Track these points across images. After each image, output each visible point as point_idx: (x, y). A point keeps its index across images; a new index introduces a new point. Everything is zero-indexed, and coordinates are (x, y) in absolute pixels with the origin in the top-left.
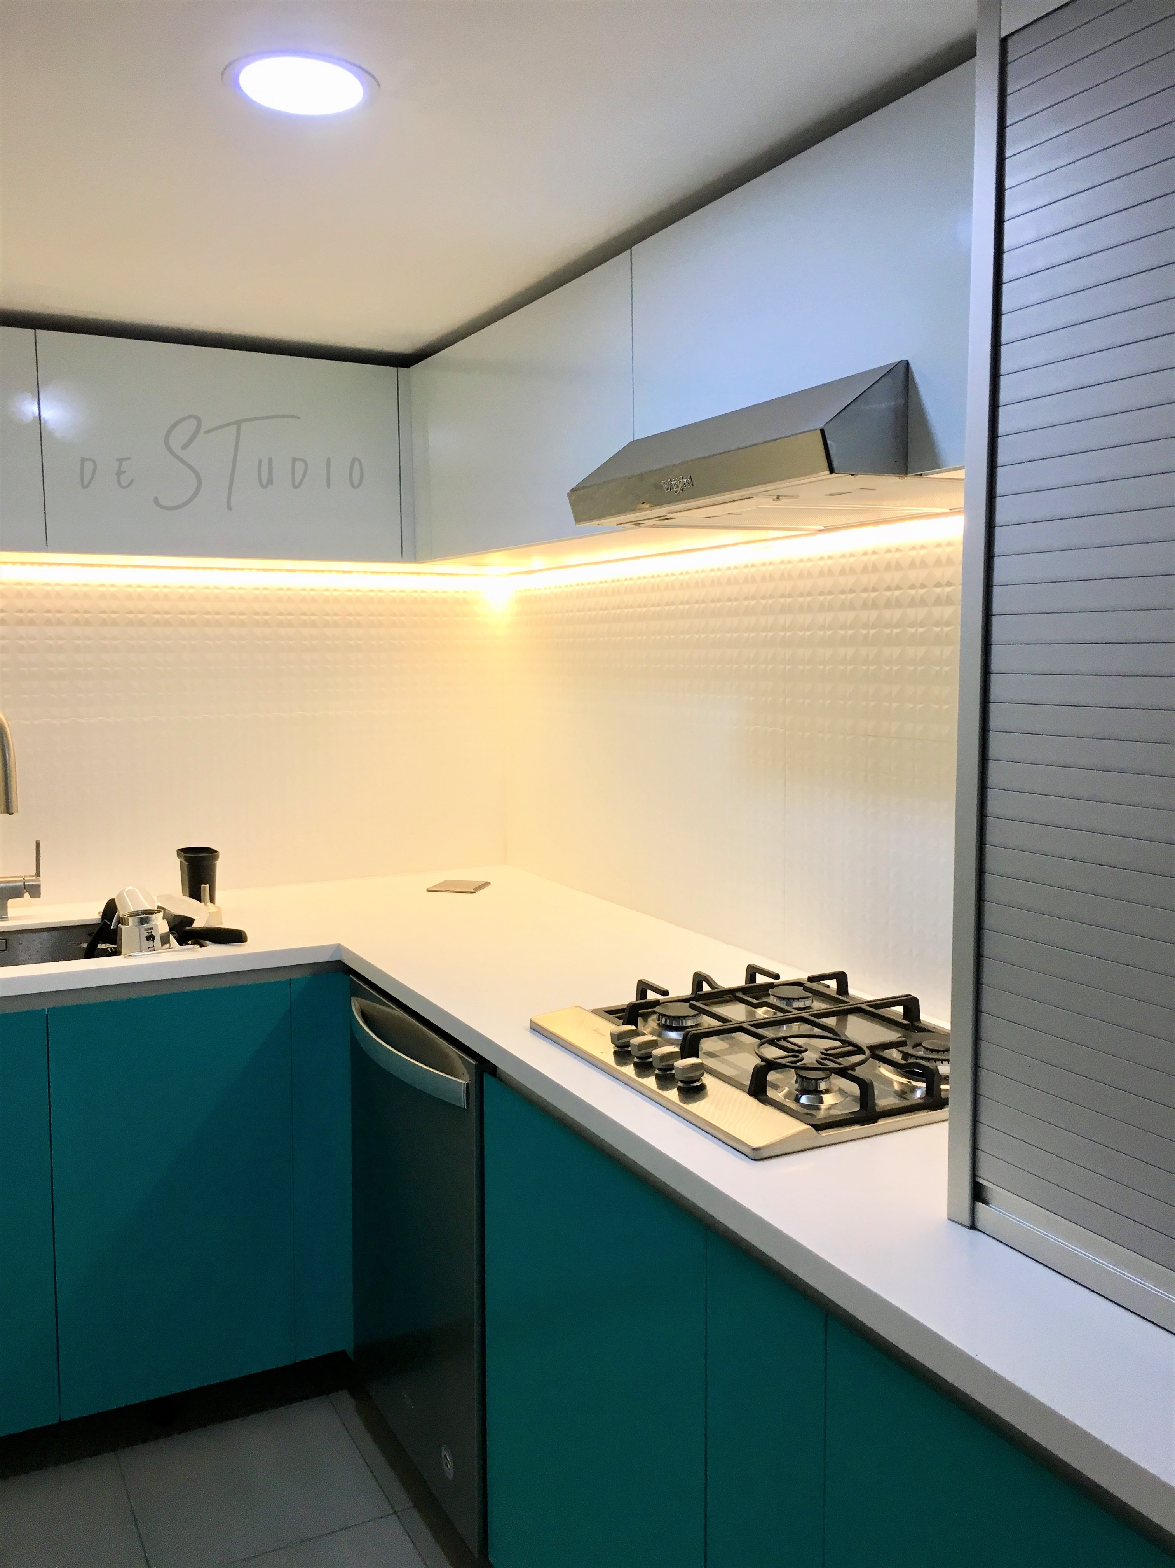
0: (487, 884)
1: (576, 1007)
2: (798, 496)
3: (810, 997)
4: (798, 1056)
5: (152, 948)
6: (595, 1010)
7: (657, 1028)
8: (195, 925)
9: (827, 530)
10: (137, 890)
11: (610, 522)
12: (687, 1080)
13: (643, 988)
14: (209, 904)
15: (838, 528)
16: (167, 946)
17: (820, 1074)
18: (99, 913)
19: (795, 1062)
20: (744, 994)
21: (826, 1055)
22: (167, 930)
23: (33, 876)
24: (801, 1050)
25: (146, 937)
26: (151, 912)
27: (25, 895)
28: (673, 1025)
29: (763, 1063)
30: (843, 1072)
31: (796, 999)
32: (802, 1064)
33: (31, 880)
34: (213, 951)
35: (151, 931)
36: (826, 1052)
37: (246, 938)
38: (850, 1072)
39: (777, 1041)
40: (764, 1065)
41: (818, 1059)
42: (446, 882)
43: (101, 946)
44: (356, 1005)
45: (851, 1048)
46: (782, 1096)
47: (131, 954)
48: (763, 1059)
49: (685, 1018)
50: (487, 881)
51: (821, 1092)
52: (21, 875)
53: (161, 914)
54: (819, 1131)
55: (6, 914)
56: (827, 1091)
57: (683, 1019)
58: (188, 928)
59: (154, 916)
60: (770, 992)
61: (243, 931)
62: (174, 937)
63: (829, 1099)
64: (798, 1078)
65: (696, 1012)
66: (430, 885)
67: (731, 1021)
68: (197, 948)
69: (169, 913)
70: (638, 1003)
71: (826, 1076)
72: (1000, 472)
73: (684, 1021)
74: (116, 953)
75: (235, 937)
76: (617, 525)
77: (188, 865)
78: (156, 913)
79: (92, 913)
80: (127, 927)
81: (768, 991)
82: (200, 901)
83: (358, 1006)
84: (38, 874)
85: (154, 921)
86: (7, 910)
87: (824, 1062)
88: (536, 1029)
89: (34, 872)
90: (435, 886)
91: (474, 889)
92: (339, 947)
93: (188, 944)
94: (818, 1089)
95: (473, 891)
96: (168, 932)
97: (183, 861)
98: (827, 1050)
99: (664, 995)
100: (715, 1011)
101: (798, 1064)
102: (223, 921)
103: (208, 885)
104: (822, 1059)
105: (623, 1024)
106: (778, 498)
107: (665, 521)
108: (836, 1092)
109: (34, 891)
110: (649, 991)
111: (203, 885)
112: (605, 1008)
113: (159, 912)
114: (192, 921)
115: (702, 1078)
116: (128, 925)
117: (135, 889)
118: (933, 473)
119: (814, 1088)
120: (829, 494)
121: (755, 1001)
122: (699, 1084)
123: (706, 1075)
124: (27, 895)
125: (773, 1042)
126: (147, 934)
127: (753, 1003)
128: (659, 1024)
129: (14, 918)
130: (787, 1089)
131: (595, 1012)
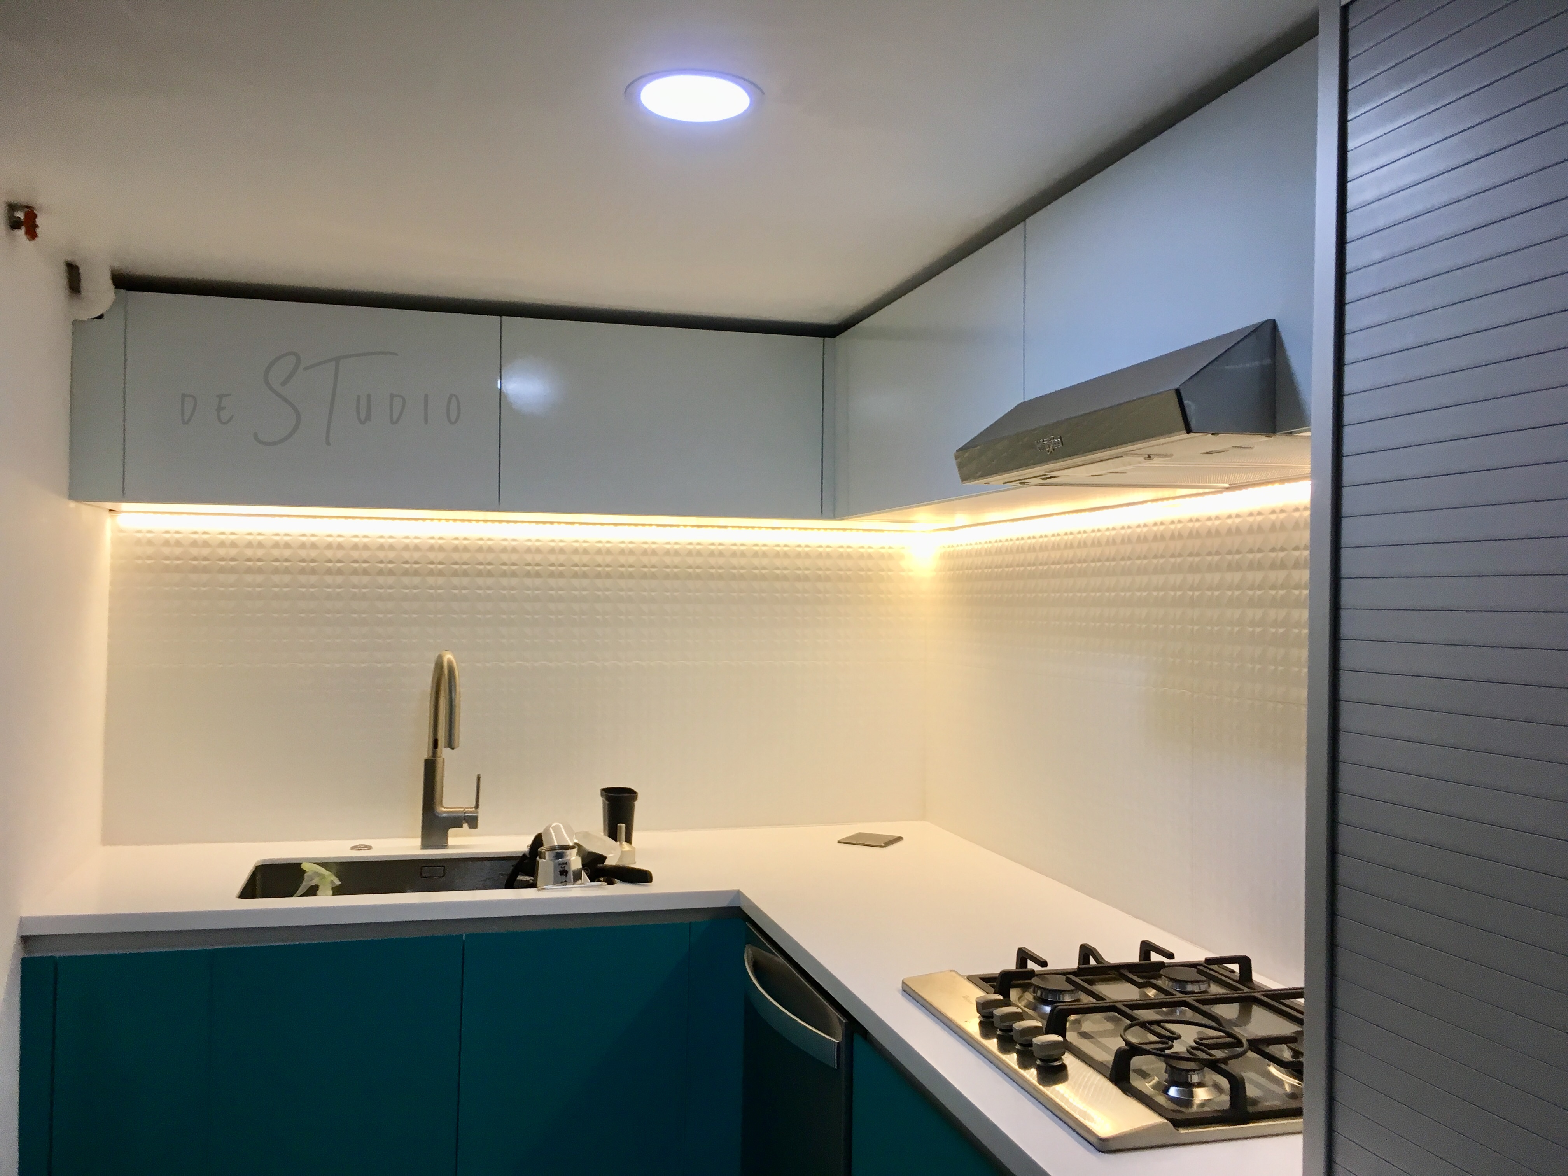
0: (899, 839)
1: (951, 971)
2: (1171, 456)
3: (1205, 981)
4: (1167, 1043)
5: (564, 883)
6: (972, 976)
7: (1033, 1001)
8: (608, 863)
9: (1233, 488)
10: (562, 826)
11: (996, 480)
12: (1047, 1058)
13: (1023, 956)
14: (624, 843)
15: (1245, 486)
16: (580, 882)
17: (1192, 1065)
18: (528, 846)
19: (1163, 1050)
20: (1130, 972)
21: (1201, 1044)
22: (580, 866)
23: (472, 808)
24: (1176, 1037)
25: (560, 871)
26: (567, 848)
27: (464, 825)
28: (1049, 999)
29: (1127, 1048)
30: (1215, 1065)
31: (1189, 982)
32: (1173, 1053)
33: (470, 811)
34: (620, 889)
35: (564, 866)
36: (1200, 1042)
37: (651, 877)
38: (1223, 1066)
39: (1149, 1025)
40: (1127, 1050)
41: (1189, 1048)
42: (860, 835)
43: (520, 878)
44: (748, 954)
45: (1229, 1040)
46: (1150, 1087)
47: (545, 887)
48: (1128, 1043)
49: (1061, 992)
50: (899, 835)
51: (1193, 1085)
52: (462, 806)
53: (575, 851)
54: (1178, 1127)
55: (447, 843)
56: (1200, 1085)
57: (1059, 993)
58: (600, 865)
59: (568, 852)
60: (1161, 973)
61: (649, 871)
62: (586, 874)
63: (1201, 1095)
64: (1168, 1067)
65: (1073, 988)
66: (841, 837)
67: (1105, 1000)
68: (606, 885)
69: (585, 850)
70: (1018, 972)
71: (1199, 1068)
72: (1347, 431)
73: (1061, 995)
74: (533, 885)
75: (642, 877)
76: (1004, 483)
77: (608, 804)
78: (572, 848)
79: (521, 845)
80: (544, 860)
81: (1160, 971)
82: (616, 840)
83: (751, 956)
84: (477, 807)
85: (568, 856)
86: (447, 839)
87: (1195, 1052)
88: (908, 992)
89: (474, 804)
90: (847, 838)
91: (884, 844)
92: (738, 893)
93: (601, 881)
94: (1190, 1081)
95: (883, 845)
96: (581, 869)
97: (605, 800)
98: (1201, 1039)
99: (1042, 967)
100: (1095, 990)
101: (1167, 1052)
102: (636, 861)
103: (624, 825)
104: (1194, 1048)
105: (995, 993)
106: (1149, 456)
107: (1048, 480)
108: (1210, 1086)
109: (473, 822)
110: (1029, 961)
111: (619, 825)
112: (980, 975)
113: (573, 847)
114: (603, 858)
115: (1063, 1057)
116: (545, 859)
117: (559, 824)
118: (1301, 432)
119: (1185, 1081)
120: (1205, 452)
121: (1140, 980)
122: (1059, 1064)
123: (1066, 1054)
124: (466, 826)
125: (1146, 1025)
126: (561, 869)
127: (1137, 982)
128: (1034, 998)
129: (454, 847)
130: (1156, 1079)
131: (971, 979)
